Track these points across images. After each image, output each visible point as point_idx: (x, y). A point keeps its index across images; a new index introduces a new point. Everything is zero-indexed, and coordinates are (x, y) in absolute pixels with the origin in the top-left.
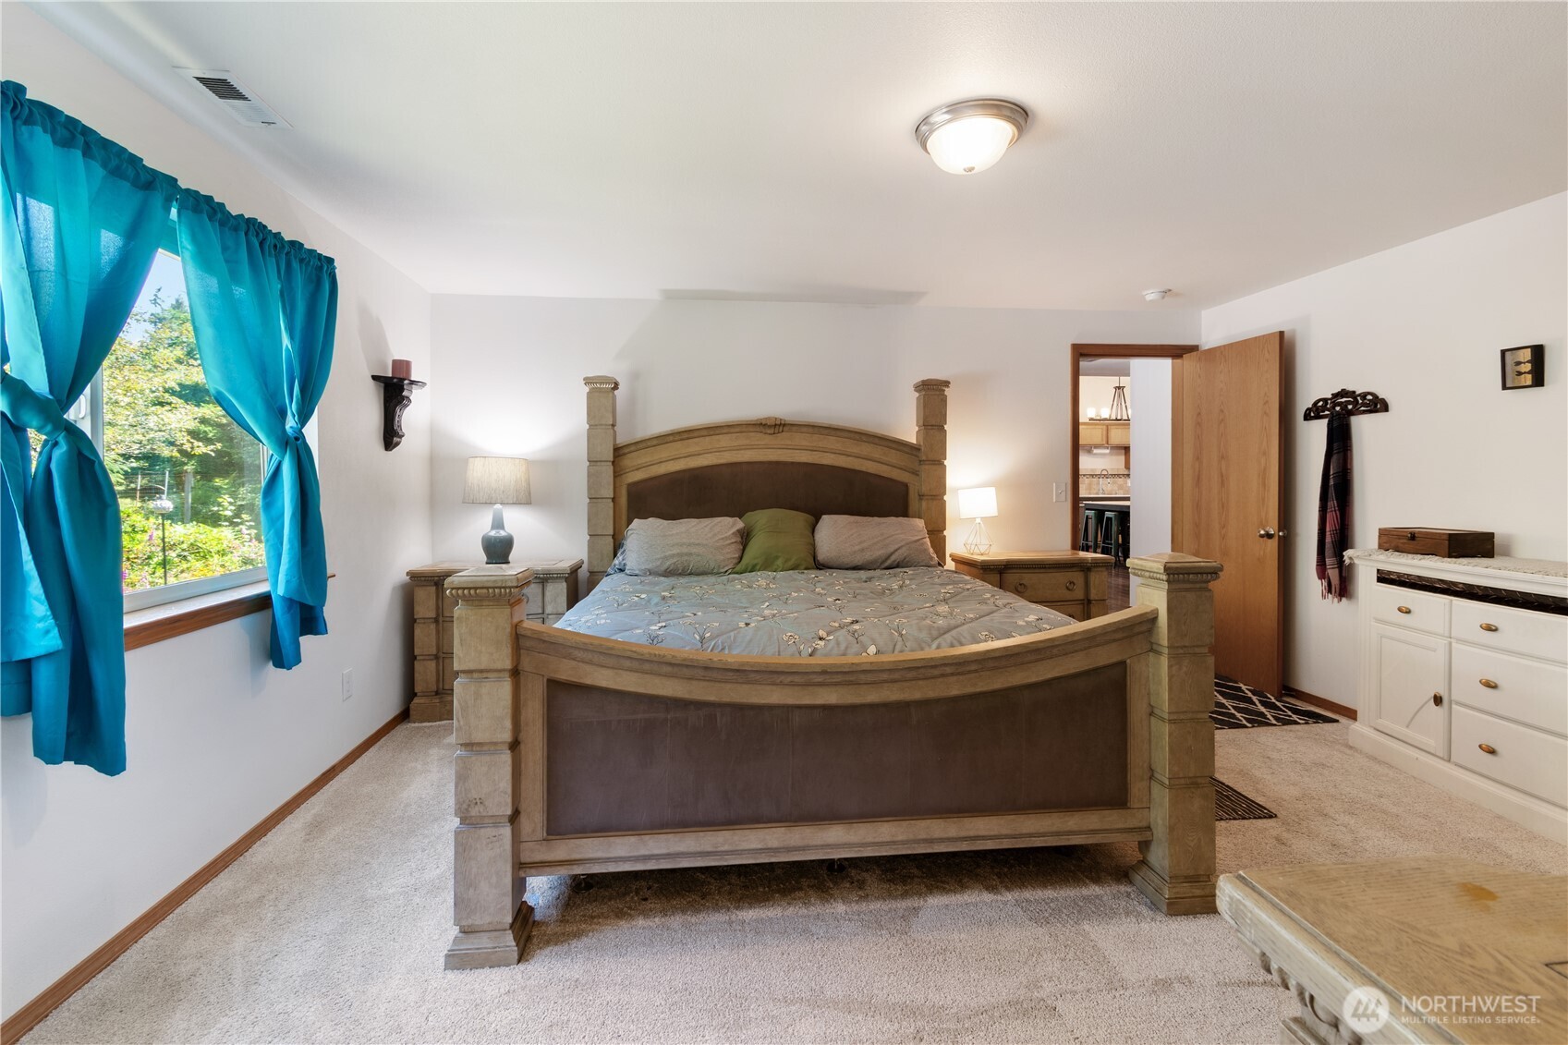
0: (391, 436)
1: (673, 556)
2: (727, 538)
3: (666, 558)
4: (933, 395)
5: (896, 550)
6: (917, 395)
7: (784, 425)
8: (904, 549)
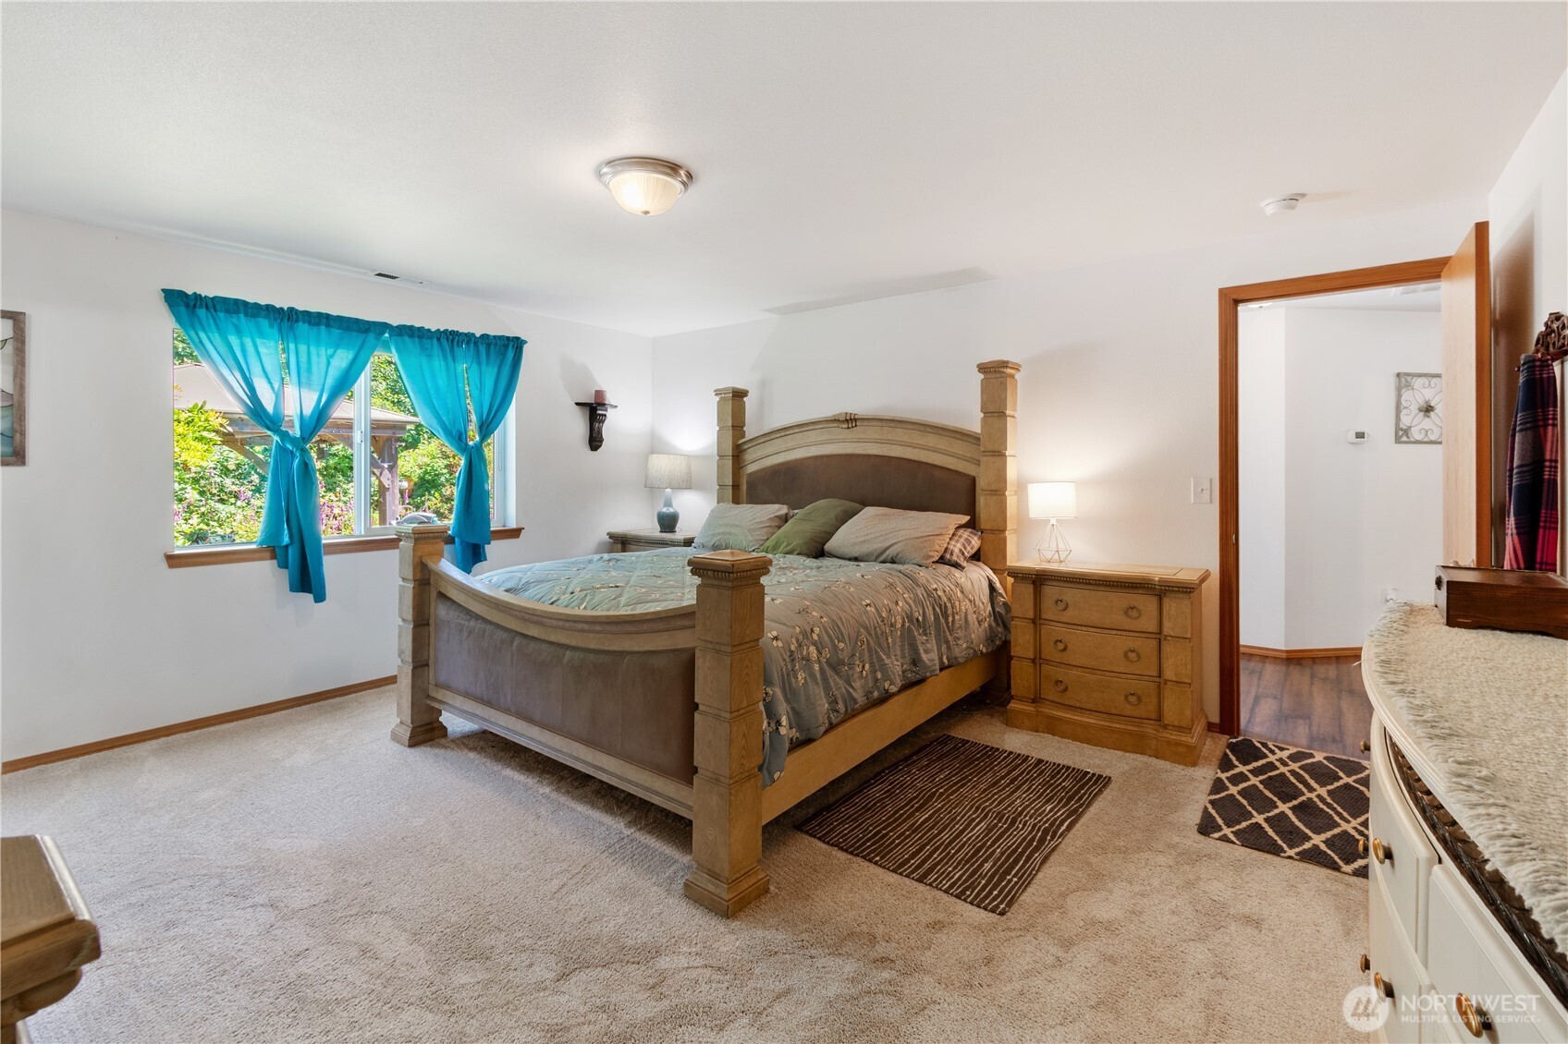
0: (595, 441)
1: (719, 534)
2: (762, 522)
3: (714, 535)
4: (996, 375)
5: (895, 543)
6: (982, 376)
7: (856, 420)
8: (900, 544)
